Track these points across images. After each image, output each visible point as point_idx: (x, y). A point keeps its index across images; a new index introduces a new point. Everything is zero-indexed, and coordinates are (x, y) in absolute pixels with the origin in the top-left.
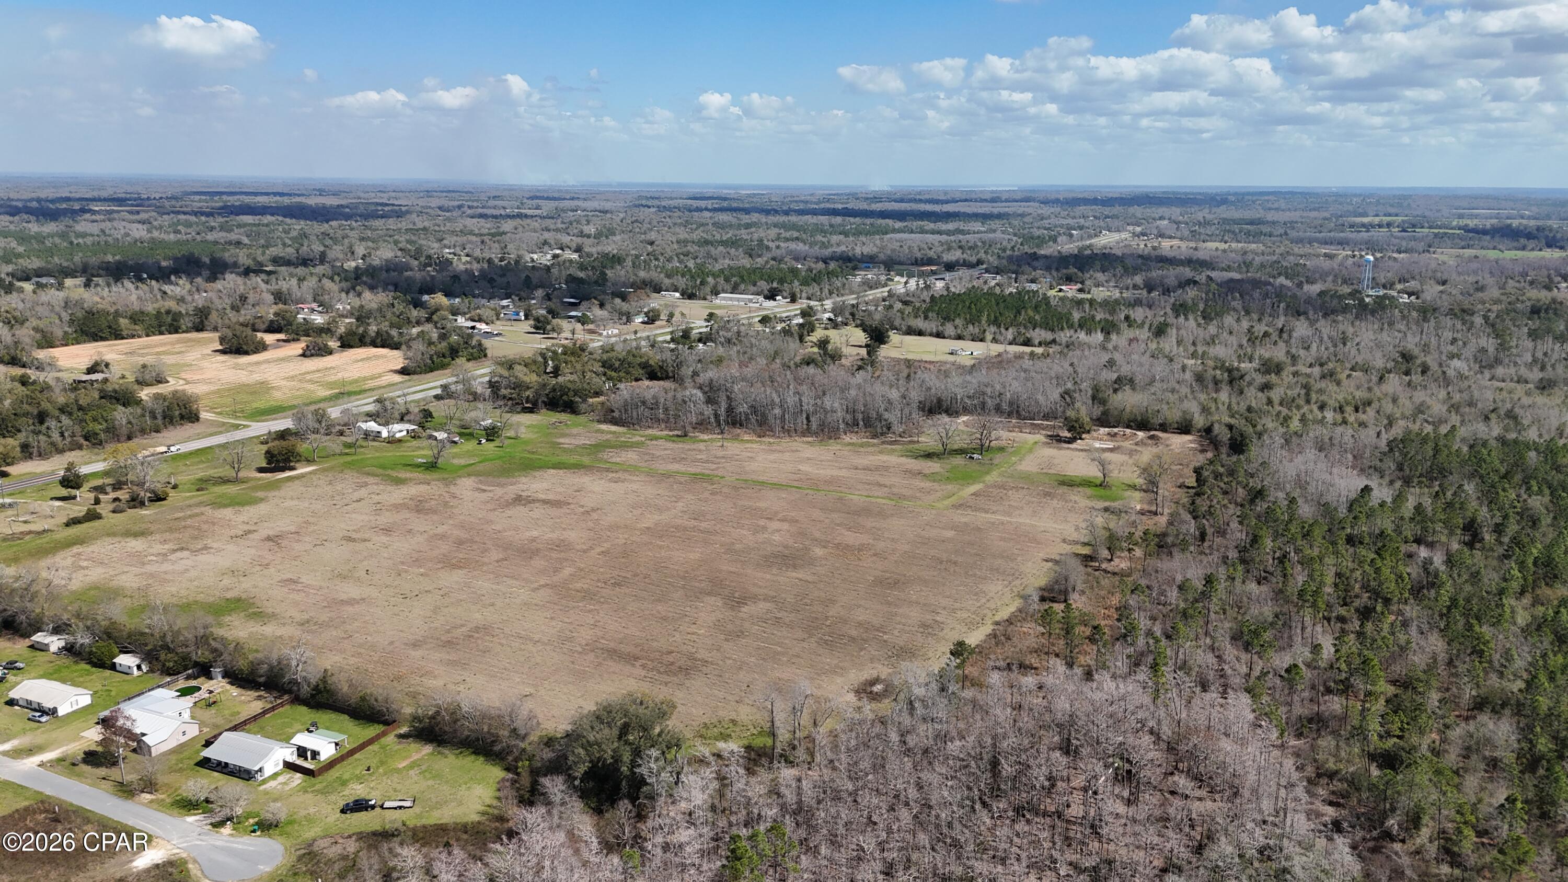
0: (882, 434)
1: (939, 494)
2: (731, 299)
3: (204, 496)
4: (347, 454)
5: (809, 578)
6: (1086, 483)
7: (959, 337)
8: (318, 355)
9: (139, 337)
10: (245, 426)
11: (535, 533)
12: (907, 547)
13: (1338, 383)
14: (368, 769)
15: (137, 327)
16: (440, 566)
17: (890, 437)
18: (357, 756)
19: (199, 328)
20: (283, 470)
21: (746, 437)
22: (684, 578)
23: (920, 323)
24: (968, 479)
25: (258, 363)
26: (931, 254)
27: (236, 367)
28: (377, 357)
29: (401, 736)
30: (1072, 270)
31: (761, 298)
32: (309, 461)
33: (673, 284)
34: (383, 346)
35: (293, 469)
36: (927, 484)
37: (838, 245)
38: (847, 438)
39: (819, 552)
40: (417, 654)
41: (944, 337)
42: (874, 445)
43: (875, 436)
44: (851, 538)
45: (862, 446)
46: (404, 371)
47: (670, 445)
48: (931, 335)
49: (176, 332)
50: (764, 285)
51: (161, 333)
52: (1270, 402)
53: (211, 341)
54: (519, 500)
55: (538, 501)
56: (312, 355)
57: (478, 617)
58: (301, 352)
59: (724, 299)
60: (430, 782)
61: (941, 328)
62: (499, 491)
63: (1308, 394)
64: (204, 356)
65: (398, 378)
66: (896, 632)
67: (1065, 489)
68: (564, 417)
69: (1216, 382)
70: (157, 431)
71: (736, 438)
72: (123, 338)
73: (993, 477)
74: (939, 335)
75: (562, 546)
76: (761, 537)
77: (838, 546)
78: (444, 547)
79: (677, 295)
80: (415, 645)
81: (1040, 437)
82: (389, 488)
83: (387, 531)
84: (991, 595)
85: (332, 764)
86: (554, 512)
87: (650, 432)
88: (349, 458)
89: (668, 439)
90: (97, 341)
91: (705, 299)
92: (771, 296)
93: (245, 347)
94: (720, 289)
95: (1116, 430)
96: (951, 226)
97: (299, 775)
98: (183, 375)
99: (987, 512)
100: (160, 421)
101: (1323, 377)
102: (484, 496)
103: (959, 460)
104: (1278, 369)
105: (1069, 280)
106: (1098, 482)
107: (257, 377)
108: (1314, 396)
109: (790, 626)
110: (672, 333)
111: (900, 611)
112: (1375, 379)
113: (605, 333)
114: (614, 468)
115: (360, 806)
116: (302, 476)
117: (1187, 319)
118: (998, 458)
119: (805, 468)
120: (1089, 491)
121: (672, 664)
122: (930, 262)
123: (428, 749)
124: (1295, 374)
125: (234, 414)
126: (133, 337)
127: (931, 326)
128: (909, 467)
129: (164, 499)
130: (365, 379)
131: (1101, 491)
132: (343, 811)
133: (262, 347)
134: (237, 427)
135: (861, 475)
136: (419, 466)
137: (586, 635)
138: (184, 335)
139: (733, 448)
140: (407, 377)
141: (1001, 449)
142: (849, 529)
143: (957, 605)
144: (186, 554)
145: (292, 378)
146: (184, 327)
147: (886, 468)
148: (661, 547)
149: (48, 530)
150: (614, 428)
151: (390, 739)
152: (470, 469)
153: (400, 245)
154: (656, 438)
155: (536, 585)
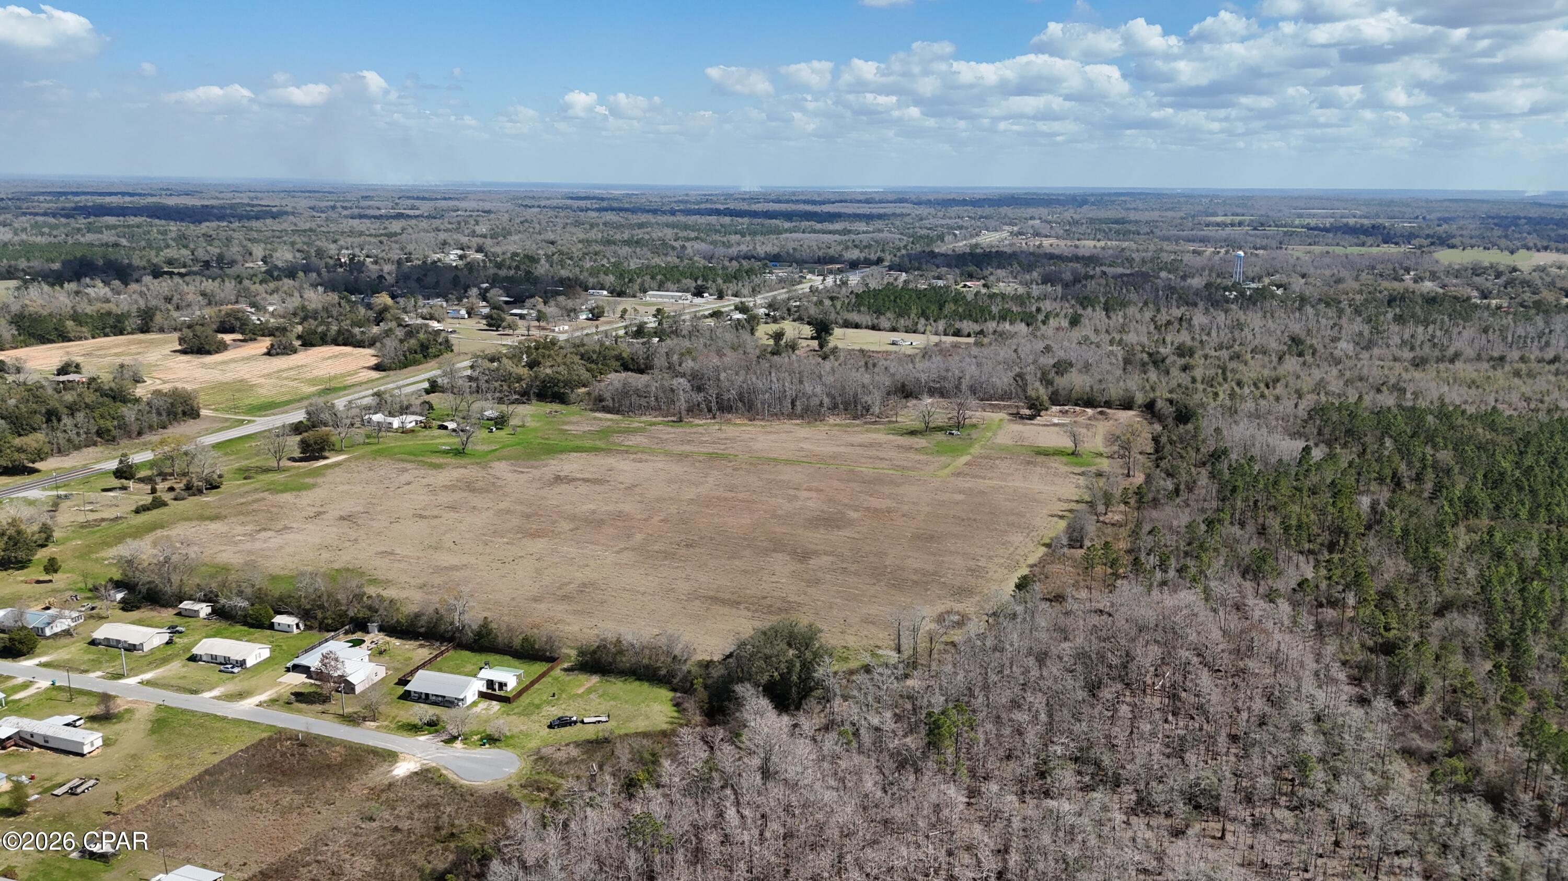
0: (862, 415)
1: (936, 465)
2: (661, 296)
3: (250, 485)
4: (369, 444)
5: (856, 536)
6: (1059, 452)
7: (894, 329)
8: (283, 354)
9: (86, 339)
10: (249, 421)
11: (592, 507)
12: (929, 509)
13: (1246, 364)
15: (84, 329)
16: (520, 536)
17: (869, 418)
18: (536, 686)
19: (145, 329)
20: (317, 459)
21: (738, 421)
22: (745, 539)
23: (855, 317)
24: (955, 452)
25: (224, 363)
26: (831, 252)
27: (204, 366)
28: (345, 355)
29: (566, 670)
30: (972, 268)
31: (689, 296)
32: (340, 451)
33: (599, 282)
34: (345, 344)
35: (326, 458)
36: (922, 457)
37: (739, 244)
38: (831, 420)
39: (853, 515)
40: (542, 606)
41: (880, 330)
42: (858, 425)
43: (855, 418)
44: (875, 503)
45: (847, 426)
46: (377, 368)
47: (670, 429)
48: (867, 327)
49: (121, 333)
50: (691, 284)
51: (106, 335)
52: (1194, 380)
53: (166, 342)
54: (558, 479)
55: (579, 479)
56: (278, 354)
57: (580, 576)
58: (265, 351)
59: (654, 296)
60: (612, 703)
61: (876, 321)
62: (537, 473)
63: (1224, 373)
64: (165, 357)
65: (375, 375)
66: (949, 576)
67: (1040, 459)
68: (556, 407)
69: (1144, 364)
70: (164, 427)
71: (728, 422)
72: (70, 340)
73: (976, 450)
74: (874, 328)
75: (620, 516)
76: (798, 504)
77: (868, 509)
78: (515, 521)
79: (605, 293)
80: (536, 600)
81: (1003, 415)
82: (430, 472)
83: (452, 508)
84: (1017, 544)
85: (520, 694)
86: (598, 488)
87: (644, 418)
88: (374, 448)
89: (666, 424)
90: (44, 343)
91: (634, 296)
92: (699, 293)
93: (207, 347)
94: (647, 286)
95: (1066, 408)
96: (838, 226)
97: (494, 703)
98: (154, 374)
99: (984, 478)
100: (164, 418)
101: (1231, 359)
102: (525, 476)
103: (940, 436)
104: (1191, 352)
105: (971, 277)
106: (1070, 451)
107: (229, 376)
108: (1229, 375)
109: (856, 574)
110: (626, 327)
111: (945, 559)
112: (1275, 359)
113: (557, 329)
114: (632, 450)
115: (563, 722)
116: (338, 464)
117: (1094, 310)
118: (974, 434)
119: (805, 446)
120: (1065, 459)
121: (771, 606)
122: (832, 260)
123: (595, 679)
124: (1206, 357)
125: (235, 409)
126: (80, 339)
127: (866, 319)
128: (900, 443)
129: (218, 487)
130: (343, 376)
131: (1073, 459)
132: (551, 726)
133: (222, 347)
134: (241, 422)
135: (859, 450)
136: (447, 452)
137: (683, 587)
138: (130, 337)
139: (730, 431)
140: (383, 374)
141: (974, 426)
142: (871, 495)
143: (992, 553)
144: (270, 534)
145: (268, 376)
146: (129, 329)
147: (880, 445)
148: (712, 515)
149: (121, 518)
150: (609, 416)
151: (557, 672)
152: (497, 453)
154: (654, 424)
155: (616, 549)
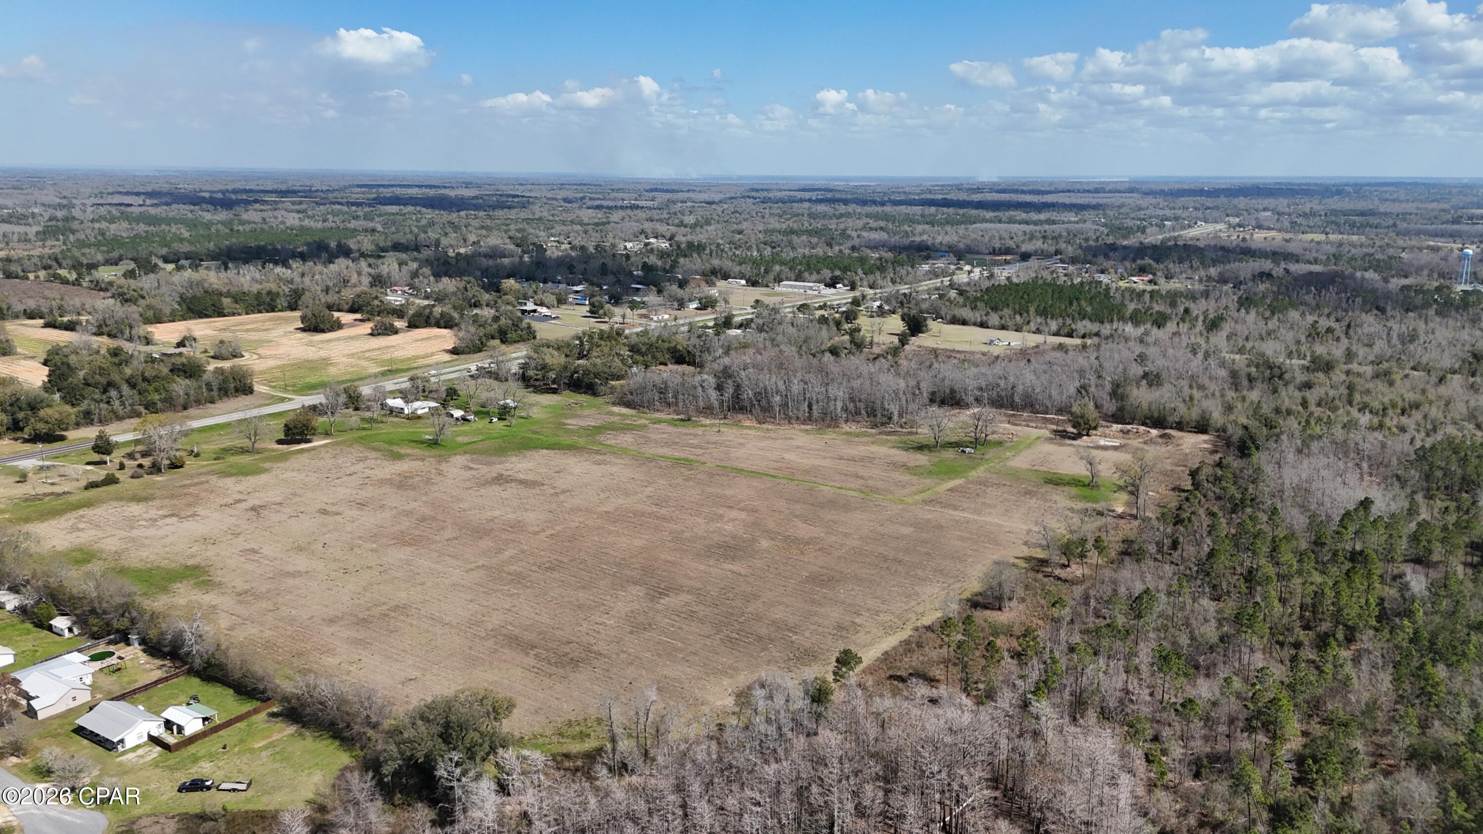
0: (883, 424)
1: (914, 489)
2: (792, 286)
3: (219, 465)
4: (364, 429)
5: (743, 572)
6: (1075, 482)
7: (1003, 328)
8: (384, 334)
9: (239, 314)
10: (290, 399)
11: (497, 513)
12: (856, 543)
13: (1391, 384)
14: (224, 748)
15: (237, 306)
16: (394, 541)
17: (891, 427)
18: (221, 733)
19: (292, 307)
20: (299, 442)
21: (747, 423)
22: (618, 565)
23: (965, 313)
24: (950, 472)
25: (330, 341)
26: (1011, 244)
27: (310, 344)
28: (437, 337)
29: (273, 715)
30: (1148, 261)
31: (822, 286)
32: (327, 434)
33: (740, 272)
34: (445, 327)
35: (309, 441)
36: (906, 478)
37: (921, 234)
38: (846, 428)
39: (765, 544)
40: (329, 630)
41: (988, 327)
42: (871, 435)
43: (874, 426)
44: (803, 530)
45: (857, 435)
46: (454, 351)
47: (670, 429)
48: (975, 324)
49: (273, 311)
50: (827, 274)
51: (260, 312)
52: (1304, 404)
53: (296, 319)
54: (499, 479)
55: (516, 480)
56: (379, 334)
57: (402, 596)
58: (370, 331)
59: (786, 286)
60: (277, 765)
61: (985, 318)
62: (484, 469)
63: (1350, 395)
64: (286, 334)
65: (447, 357)
66: (807, 634)
67: (1050, 487)
68: (583, 398)
69: (1250, 379)
70: (212, 402)
71: (737, 424)
72: (225, 316)
73: (979, 473)
74: (983, 325)
75: (517, 527)
76: (713, 526)
77: (786, 538)
78: (405, 524)
79: (743, 282)
80: (331, 621)
81: (1046, 433)
82: (386, 463)
83: (362, 505)
84: (923, 598)
86: (525, 492)
87: (658, 415)
88: (364, 433)
89: (672, 423)
90: (201, 317)
91: (767, 286)
92: (832, 284)
93: (322, 326)
94: (784, 277)
95: (1129, 427)
96: (1042, 216)
97: (159, 749)
98: (259, 351)
99: (955, 508)
100: (215, 393)
101: (1377, 376)
102: (469, 474)
103: (950, 454)
104: (1328, 367)
105: (1142, 271)
106: (1087, 481)
107: (323, 354)
108: (1357, 397)
109: (702, 621)
110: (715, 319)
111: (822, 610)
112: (1434, 379)
113: (655, 318)
114: (604, 450)
115: (197, 785)
116: (314, 448)
117: (1248, 313)
118: (991, 453)
119: (791, 456)
120: (1074, 491)
121: (566, 654)
122: (1008, 251)
123: (292, 729)
124: (1348, 373)
125: (285, 389)
126: (234, 314)
127: (977, 316)
128: (896, 459)
129: (181, 467)
130: (418, 357)
131: (1087, 492)
132: (180, 789)
133: (338, 326)
134: (282, 400)
135: (843, 466)
136: (422, 442)
137: (495, 620)
138: (280, 314)
139: (730, 433)
140: (455, 357)
141: (1000, 443)
142: (805, 522)
143: (884, 607)
144: (175, 519)
145: (352, 355)
146: (280, 307)
147: (871, 459)
148: (610, 532)
149: (68, 493)
150: (624, 410)
151: (263, 715)
152: (469, 447)
153: (510, 234)
154: (659, 421)
155: (472, 566)
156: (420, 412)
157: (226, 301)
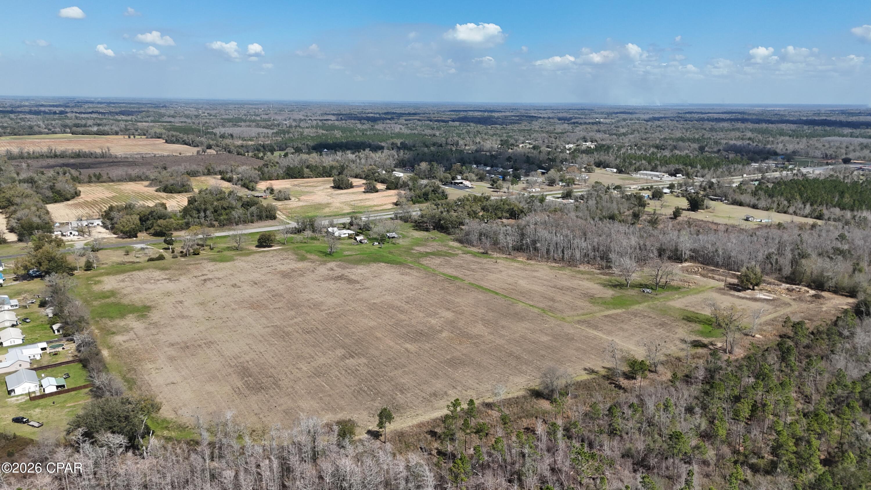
1: (581, 312)
2: (646, 175)
3: (216, 255)
5: (412, 350)
8: (369, 192)
11: (316, 297)
12: (503, 342)
14: (54, 403)
16: (248, 306)
20: (264, 247)
21: (520, 259)
22: (347, 335)
23: (746, 198)
24: (620, 304)
25: (341, 194)
31: (667, 175)
32: (283, 244)
35: (271, 246)
36: (584, 304)
38: (582, 268)
39: (445, 335)
40: (166, 349)
42: (592, 274)
44: (478, 330)
46: (396, 203)
47: (469, 258)
48: (749, 206)
50: (672, 167)
54: (339, 277)
55: (347, 279)
56: (366, 192)
57: (218, 336)
58: (364, 190)
59: (643, 174)
62: (338, 271)
64: (324, 189)
65: (390, 207)
67: (683, 323)
70: (252, 222)
73: (640, 307)
74: (754, 206)
76: (426, 320)
77: (461, 333)
78: (264, 297)
79: (615, 170)
80: (173, 345)
81: (721, 284)
82: (293, 262)
83: (255, 284)
84: (510, 384)
87: (470, 249)
88: (301, 245)
89: (474, 255)
91: (628, 174)
92: (674, 174)
93: (341, 186)
94: (643, 168)
98: (302, 197)
99: (596, 329)
102: (328, 273)
103: (631, 292)
107: (331, 201)
109: (356, 377)
111: (434, 382)
114: (416, 267)
116: (268, 251)
118: (664, 294)
119: (522, 282)
120: (698, 327)
121: (261, 384)
123: (91, 400)
125: (292, 218)
126: (309, 177)
128: (593, 291)
129: (198, 254)
131: (708, 329)
133: (351, 186)
135: (550, 292)
136: (324, 253)
137: (248, 357)
139: (502, 264)
140: (394, 207)
141: (678, 288)
142: (485, 324)
147: (574, 290)
148: (363, 315)
149: (138, 262)
150: (456, 244)
152: (346, 257)
154: (468, 253)
155: (271, 325)
156: (343, 236)
157: (306, 170)
